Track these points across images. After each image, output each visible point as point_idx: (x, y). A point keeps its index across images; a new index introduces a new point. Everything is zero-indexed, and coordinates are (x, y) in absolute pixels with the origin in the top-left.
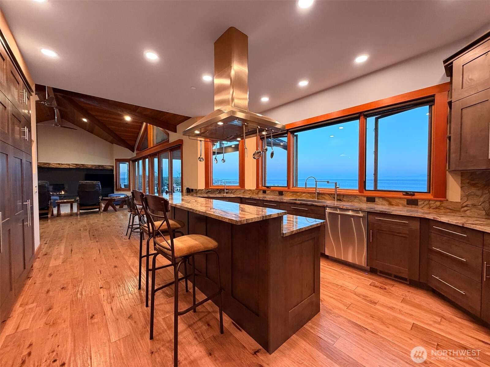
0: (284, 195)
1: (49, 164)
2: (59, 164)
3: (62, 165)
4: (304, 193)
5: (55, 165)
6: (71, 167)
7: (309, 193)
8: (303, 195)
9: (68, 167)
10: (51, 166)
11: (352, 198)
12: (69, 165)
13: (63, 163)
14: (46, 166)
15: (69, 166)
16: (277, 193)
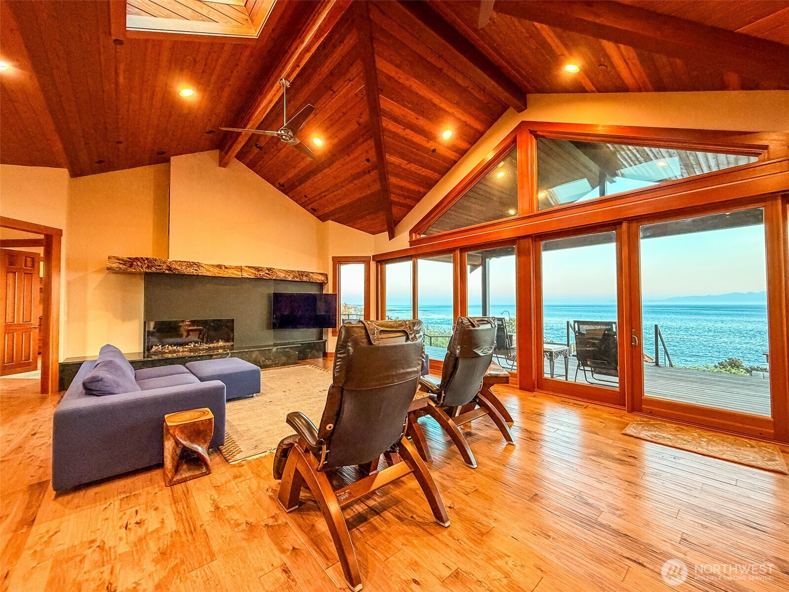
1: (198, 265)
2: (220, 266)
3: (227, 270)
5: (211, 269)
6: (245, 275)
9: (237, 274)
10: (203, 272)
12: (241, 269)
13: (227, 264)
14: (191, 271)
15: (240, 273)
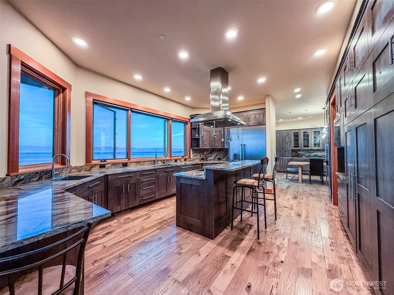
0: (128, 166)
4: (146, 161)
7: (149, 161)
8: (145, 163)
11: (170, 161)
16: (121, 165)
